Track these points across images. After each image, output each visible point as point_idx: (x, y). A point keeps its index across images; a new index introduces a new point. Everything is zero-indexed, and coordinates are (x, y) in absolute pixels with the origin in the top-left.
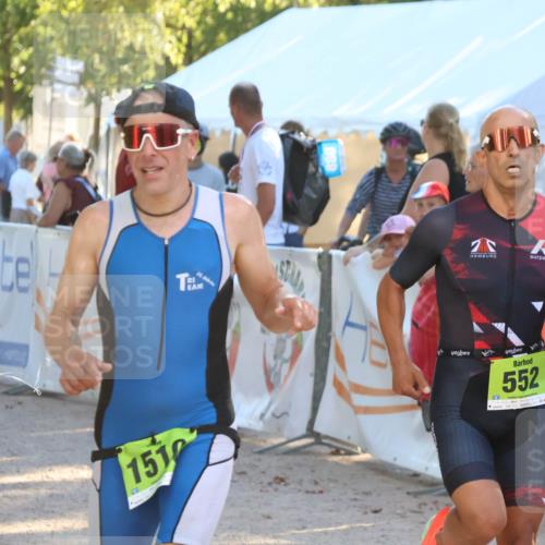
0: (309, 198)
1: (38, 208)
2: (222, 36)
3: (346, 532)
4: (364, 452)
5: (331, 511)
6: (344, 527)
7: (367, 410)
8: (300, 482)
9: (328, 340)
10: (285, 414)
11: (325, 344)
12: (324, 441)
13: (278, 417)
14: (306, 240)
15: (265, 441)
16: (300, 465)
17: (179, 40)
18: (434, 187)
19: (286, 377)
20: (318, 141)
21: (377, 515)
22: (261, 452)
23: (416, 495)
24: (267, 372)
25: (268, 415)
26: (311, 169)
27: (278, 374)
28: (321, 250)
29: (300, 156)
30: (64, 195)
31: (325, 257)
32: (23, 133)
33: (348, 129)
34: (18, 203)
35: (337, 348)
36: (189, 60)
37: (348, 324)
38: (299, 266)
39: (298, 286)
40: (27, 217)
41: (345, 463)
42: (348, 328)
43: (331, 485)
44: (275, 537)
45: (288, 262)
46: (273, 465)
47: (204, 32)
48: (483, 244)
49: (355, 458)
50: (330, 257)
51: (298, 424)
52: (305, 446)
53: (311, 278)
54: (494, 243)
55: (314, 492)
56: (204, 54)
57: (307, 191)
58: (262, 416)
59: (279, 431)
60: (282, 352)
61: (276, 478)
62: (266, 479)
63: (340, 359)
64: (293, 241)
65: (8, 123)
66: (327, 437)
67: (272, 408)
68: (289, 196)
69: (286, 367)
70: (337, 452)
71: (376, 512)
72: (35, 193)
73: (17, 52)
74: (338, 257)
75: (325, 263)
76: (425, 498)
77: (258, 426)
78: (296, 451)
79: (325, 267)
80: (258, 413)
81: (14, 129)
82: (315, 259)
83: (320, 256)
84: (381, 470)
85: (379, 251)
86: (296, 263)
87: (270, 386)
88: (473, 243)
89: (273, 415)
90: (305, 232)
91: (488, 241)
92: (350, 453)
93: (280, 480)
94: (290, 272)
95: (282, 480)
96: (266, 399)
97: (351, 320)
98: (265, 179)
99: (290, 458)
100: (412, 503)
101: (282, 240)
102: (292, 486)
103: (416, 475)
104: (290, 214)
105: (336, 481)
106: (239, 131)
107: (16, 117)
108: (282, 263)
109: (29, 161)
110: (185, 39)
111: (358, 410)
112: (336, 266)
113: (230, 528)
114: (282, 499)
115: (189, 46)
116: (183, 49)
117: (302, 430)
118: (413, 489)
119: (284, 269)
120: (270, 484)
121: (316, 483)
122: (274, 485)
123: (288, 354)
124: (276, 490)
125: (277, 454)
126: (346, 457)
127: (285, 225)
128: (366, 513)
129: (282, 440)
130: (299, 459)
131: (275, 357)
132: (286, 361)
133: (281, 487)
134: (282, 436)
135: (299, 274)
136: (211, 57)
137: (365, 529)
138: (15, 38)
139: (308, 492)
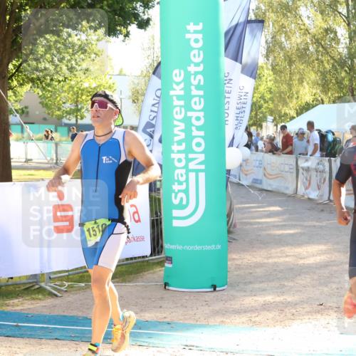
1: (264, 149)
8: (327, 211)
10: (323, 195)
12: (332, 201)
13: (321, 196)
15: (318, 201)
19: (322, 187)
25: (319, 196)
30: (270, 146)
34: (260, 148)
39: (324, 166)
40: (262, 151)
46: (320, 207)
50: (331, 160)
51: (326, 197)
52: (327, 203)
53: (327, 164)
55: (331, 213)
59: (321, 199)
62: (319, 210)
65: (257, 130)
67: (320, 194)
69: (322, 185)
72: (263, 146)
74: (333, 160)
77: (316, 198)
79: (330, 162)
80: (316, 195)
82: (327, 160)
83: (329, 159)
87: (319, 189)
94: (322, 163)
95: (323, 210)
96: (318, 192)
98: (315, 142)
99: (324, 206)
104: (321, 150)
107: (259, 129)
108: (320, 161)
109: (262, 139)
112: (333, 162)
114: (323, 215)
123: (323, 181)
129: (323, 201)
130: (326, 206)
132: (322, 183)
133: (323, 212)
135: (324, 163)
136: (302, 116)
139: (329, 213)
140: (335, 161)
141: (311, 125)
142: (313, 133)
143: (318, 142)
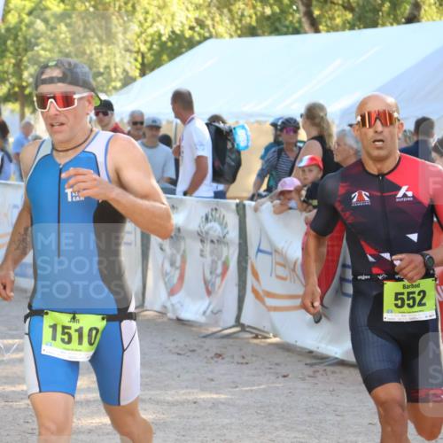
0: (229, 165)
2: (165, 57)
3: (265, 390)
4: (275, 336)
5: (254, 376)
6: (263, 387)
7: (276, 309)
8: (233, 357)
9: (246, 262)
10: (220, 311)
11: (244, 264)
12: (247, 329)
13: (216, 314)
14: (228, 195)
15: (207, 330)
16: (231, 345)
17: (136, 60)
18: (312, 159)
19: (219, 287)
20: (233, 127)
21: (286, 379)
22: (205, 337)
23: (312, 365)
24: (206, 283)
25: (208, 312)
26: (229, 145)
27: (214, 284)
28: (238, 201)
29: (221, 137)
31: (241, 206)
32: (32, 122)
33: (252, 120)
35: (253, 267)
36: (143, 74)
37: (259, 250)
38: (223, 211)
39: (224, 225)
41: (262, 344)
42: (260, 254)
43: (254, 359)
44: (217, 393)
45: (216, 209)
46: (214, 345)
47: (152, 55)
48: (360, 195)
49: (269, 341)
50: (244, 206)
51: (229, 317)
52: (234, 333)
53: (232, 220)
54: (367, 194)
55: (242, 363)
56: (152, 70)
57: (228, 160)
58: (204, 313)
59: (216, 323)
60: (216, 269)
61: (216, 354)
62: (210, 355)
63: (255, 275)
64: (219, 195)
65: (22, 116)
66: (249, 327)
67: (211, 307)
68: (216, 164)
69: (218, 280)
70: (256, 337)
71: (284, 376)
73: (26, 68)
74: (250, 206)
75: (241, 209)
76: (317, 367)
77: (202, 320)
78: (228, 336)
79: (241, 212)
80: (202, 310)
81: (26, 120)
82: (234, 207)
83: (237, 205)
84: (286, 348)
85: (278, 202)
86: (222, 209)
87: (209, 293)
88: (353, 196)
89: (212, 312)
90: (228, 189)
91: (363, 193)
92: (266, 338)
93: (219, 355)
94: (217, 215)
95: (220, 355)
96: (206, 301)
97: (262, 248)
98: (201, 153)
99: (225, 341)
100: (309, 371)
101: (212, 195)
102: (227, 359)
103: (311, 352)
104: (217, 177)
105: (256, 356)
106: (179, 121)
107: (27, 111)
108: (212, 210)
110: (140, 59)
111: (270, 309)
112: (249, 212)
113: (187, 387)
114: (221, 369)
115: (143, 64)
116: (139, 66)
117: (232, 322)
118: (309, 361)
119: (214, 213)
120: (212, 358)
121: (243, 357)
122: (216, 359)
123: (219, 271)
124: (216, 362)
125: (216, 338)
126: (263, 340)
127: (215, 185)
128: (278, 377)
129: (219, 329)
130: (231, 341)
131: (211, 273)
132: (217, 276)
133: (220, 360)
134: (219, 326)
135: (224, 217)
136: (157, 72)
137: (278, 388)
138: (25, 59)
139: (238, 363)
140: (256, 210)
141: (182, 102)
142: (190, 126)
143: (207, 151)
